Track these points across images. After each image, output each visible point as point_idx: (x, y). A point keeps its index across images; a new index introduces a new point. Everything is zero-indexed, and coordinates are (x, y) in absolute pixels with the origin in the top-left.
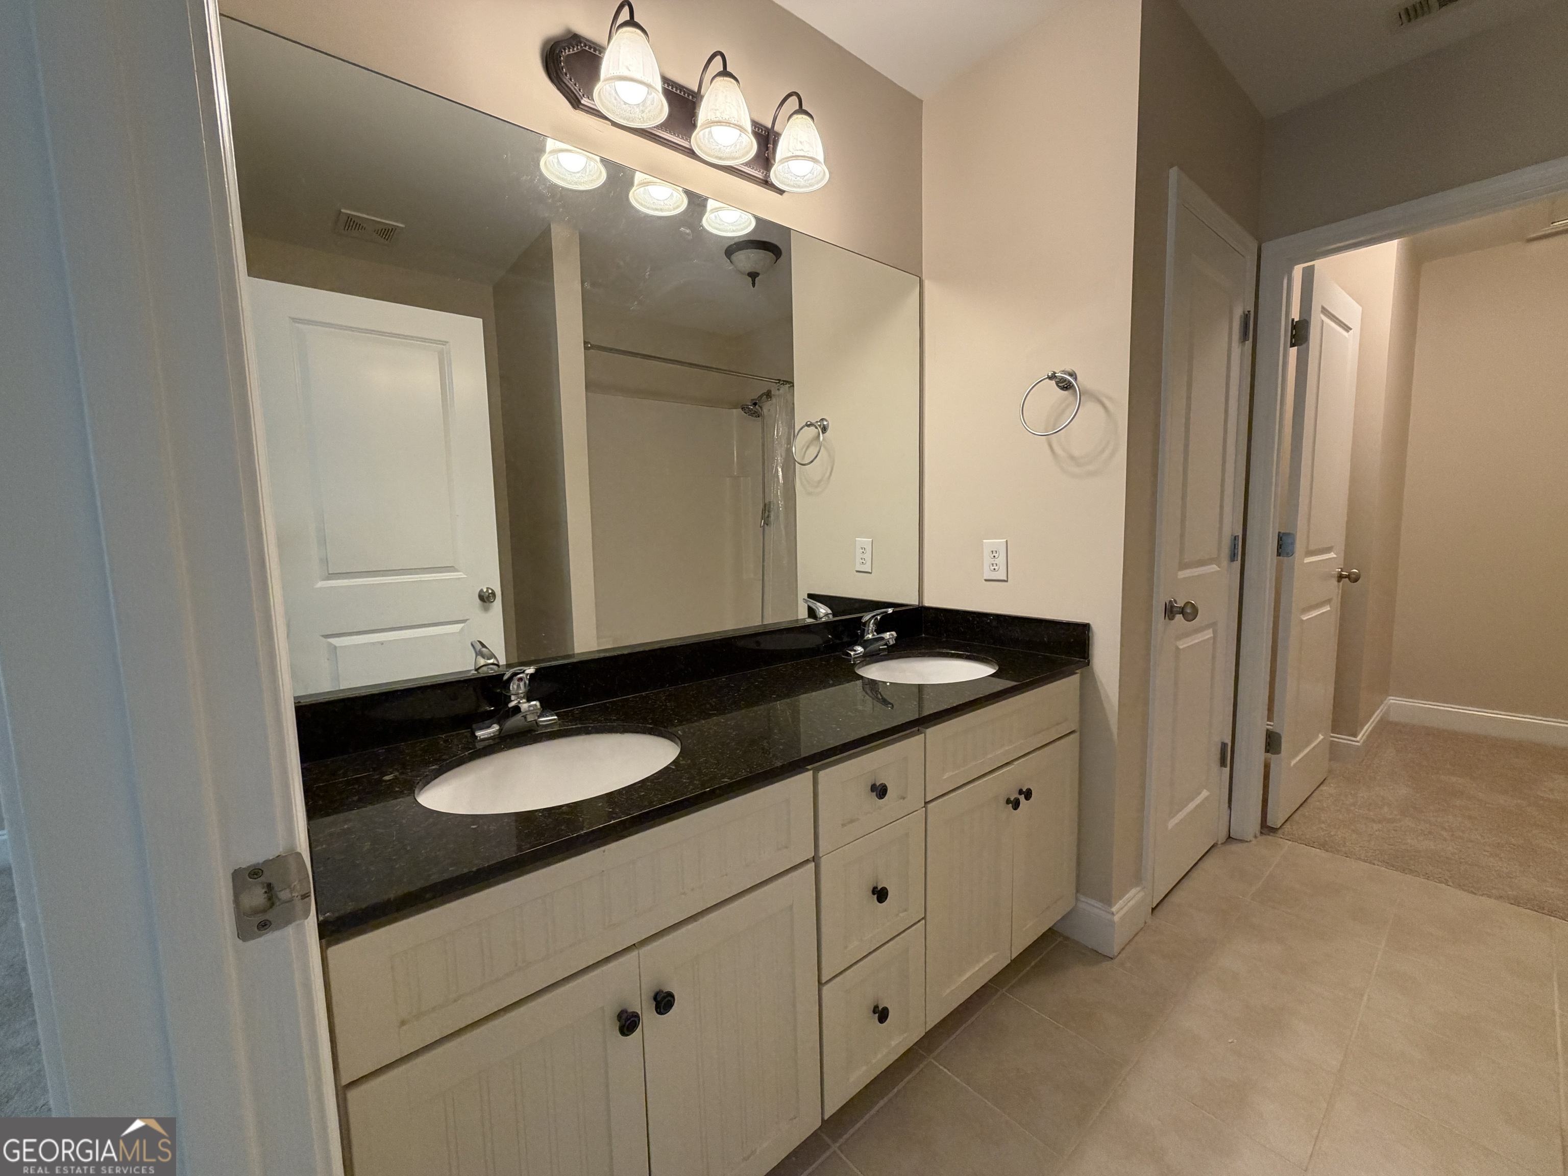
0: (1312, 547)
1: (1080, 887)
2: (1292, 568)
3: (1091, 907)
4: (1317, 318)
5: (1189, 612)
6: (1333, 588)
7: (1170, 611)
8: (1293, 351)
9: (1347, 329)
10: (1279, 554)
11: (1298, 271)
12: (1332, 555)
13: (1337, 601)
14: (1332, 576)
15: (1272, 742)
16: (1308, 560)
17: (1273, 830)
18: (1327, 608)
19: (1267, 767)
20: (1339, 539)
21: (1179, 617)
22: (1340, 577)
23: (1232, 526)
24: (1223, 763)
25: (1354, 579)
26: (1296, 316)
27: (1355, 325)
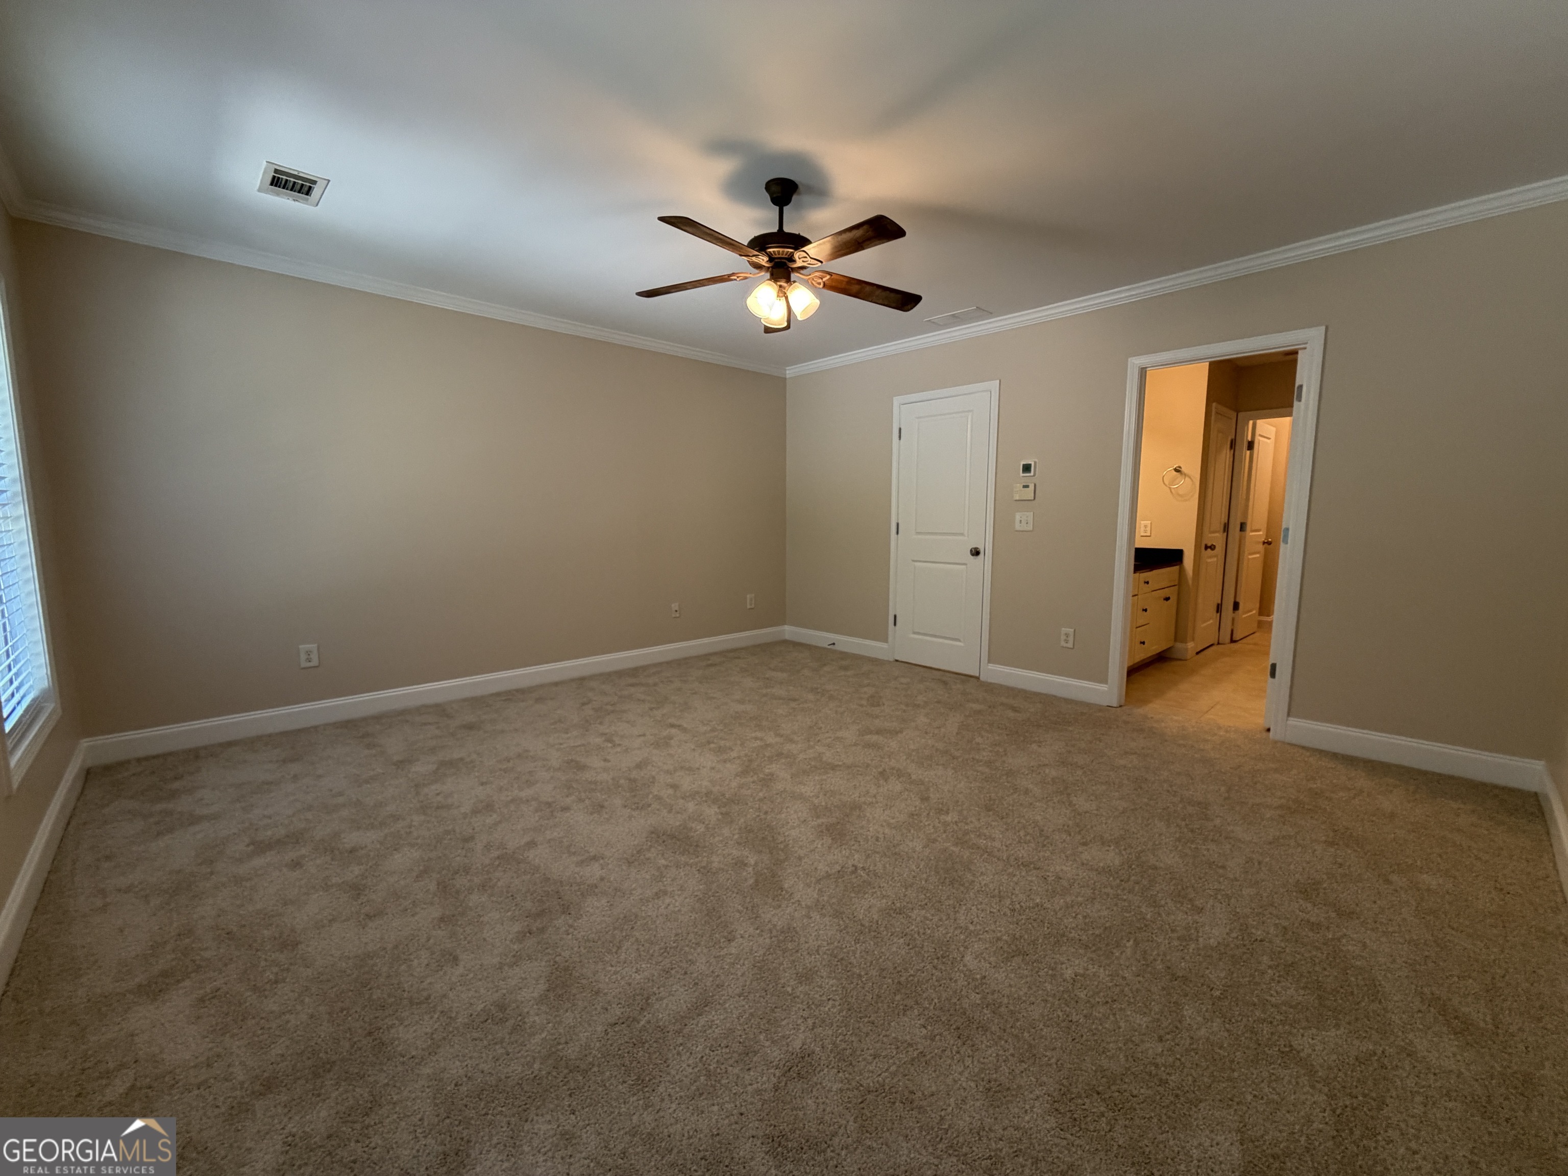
0: (1253, 528)
1: (1176, 640)
2: (1245, 537)
3: (1179, 645)
4: (1258, 438)
5: (1212, 547)
6: (1261, 548)
7: (1206, 547)
8: (1248, 452)
9: (1269, 439)
10: (1241, 531)
11: (1251, 422)
12: (1261, 533)
13: (1263, 551)
14: (1259, 542)
15: (1236, 606)
16: (1251, 534)
17: (1235, 641)
18: (1258, 555)
19: (1233, 619)
20: (1264, 526)
21: (1209, 550)
22: (1264, 543)
23: (1224, 519)
24: (1217, 612)
25: (1269, 543)
26: (1249, 439)
27: (1273, 437)
